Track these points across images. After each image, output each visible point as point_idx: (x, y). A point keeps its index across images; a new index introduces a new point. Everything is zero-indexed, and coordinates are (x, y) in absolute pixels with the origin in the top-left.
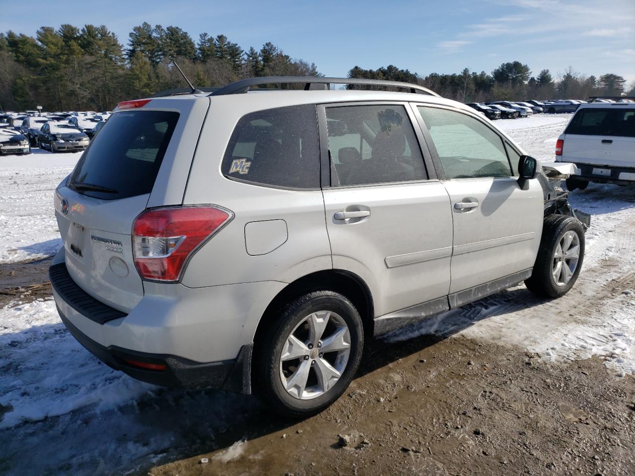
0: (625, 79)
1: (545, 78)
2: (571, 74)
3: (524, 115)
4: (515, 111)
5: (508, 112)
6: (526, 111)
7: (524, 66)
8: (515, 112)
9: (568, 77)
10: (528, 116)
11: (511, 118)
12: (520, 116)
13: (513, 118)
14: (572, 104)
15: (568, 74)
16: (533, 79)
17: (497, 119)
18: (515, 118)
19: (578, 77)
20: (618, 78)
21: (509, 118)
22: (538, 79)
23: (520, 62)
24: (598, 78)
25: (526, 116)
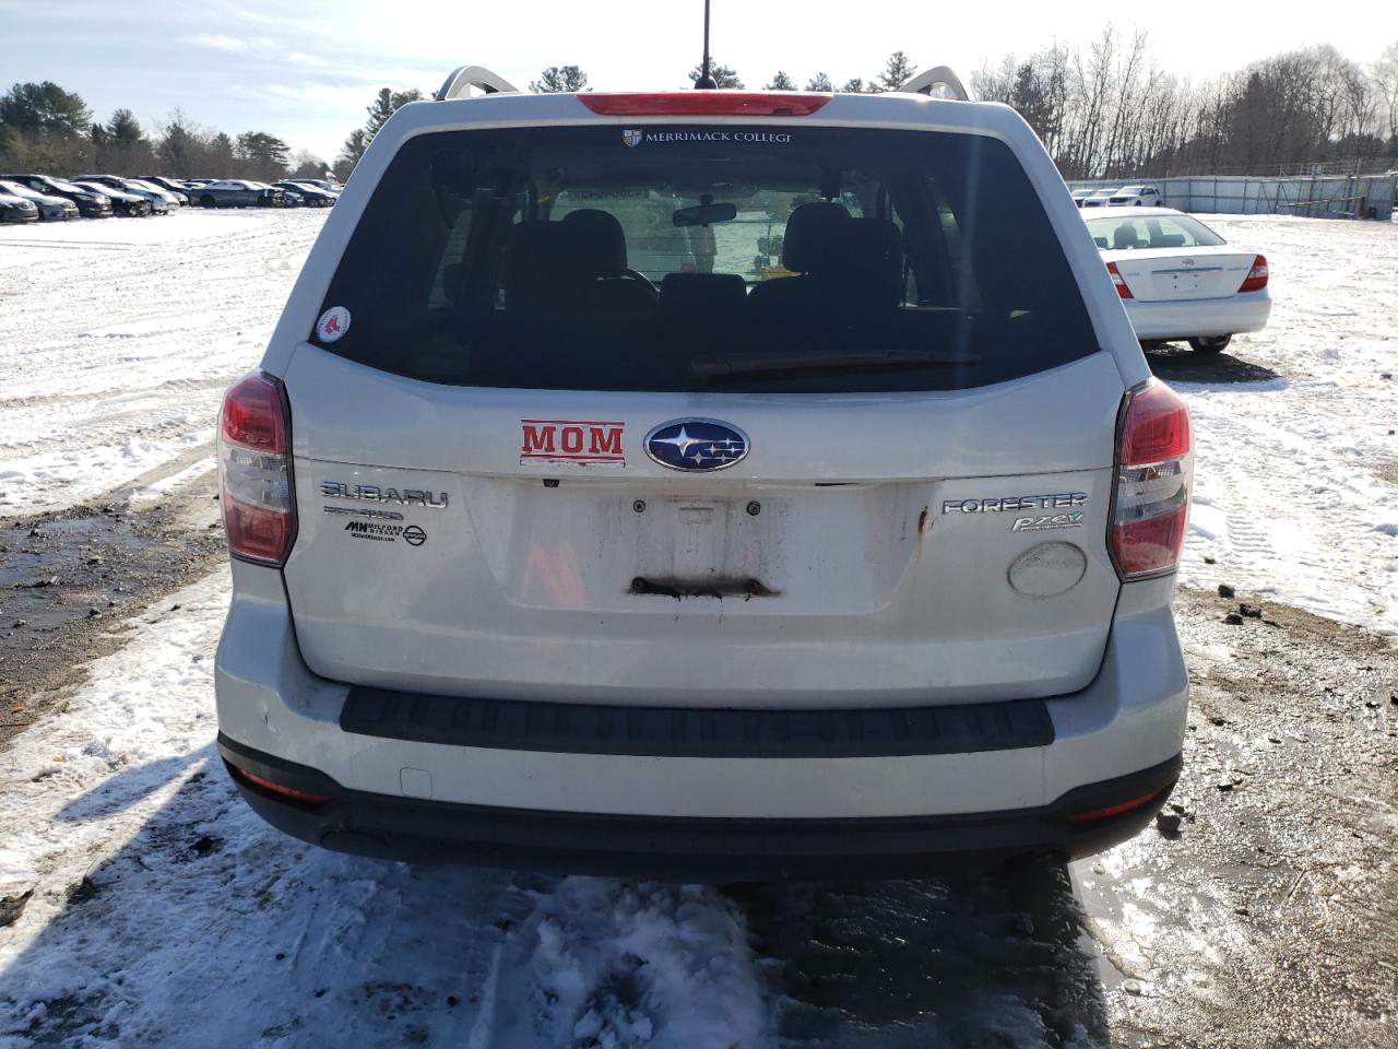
0: (288, 144)
1: (125, 130)
2: (183, 126)
3: (162, 209)
4: (142, 198)
5: (127, 202)
6: (164, 201)
7: (72, 97)
8: (141, 202)
9: (177, 132)
10: (170, 212)
11: (135, 216)
12: (153, 212)
13: (141, 214)
14: (247, 190)
15: (175, 125)
16: (97, 130)
17: (104, 217)
18: (144, 216)
19: (199, 132)
20: (275, 141)
21: (130, 215)
22: (109, 129)
23: (58, 85)
24: (233, 139)
25: (166, 213)
